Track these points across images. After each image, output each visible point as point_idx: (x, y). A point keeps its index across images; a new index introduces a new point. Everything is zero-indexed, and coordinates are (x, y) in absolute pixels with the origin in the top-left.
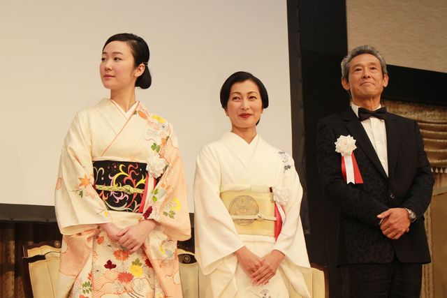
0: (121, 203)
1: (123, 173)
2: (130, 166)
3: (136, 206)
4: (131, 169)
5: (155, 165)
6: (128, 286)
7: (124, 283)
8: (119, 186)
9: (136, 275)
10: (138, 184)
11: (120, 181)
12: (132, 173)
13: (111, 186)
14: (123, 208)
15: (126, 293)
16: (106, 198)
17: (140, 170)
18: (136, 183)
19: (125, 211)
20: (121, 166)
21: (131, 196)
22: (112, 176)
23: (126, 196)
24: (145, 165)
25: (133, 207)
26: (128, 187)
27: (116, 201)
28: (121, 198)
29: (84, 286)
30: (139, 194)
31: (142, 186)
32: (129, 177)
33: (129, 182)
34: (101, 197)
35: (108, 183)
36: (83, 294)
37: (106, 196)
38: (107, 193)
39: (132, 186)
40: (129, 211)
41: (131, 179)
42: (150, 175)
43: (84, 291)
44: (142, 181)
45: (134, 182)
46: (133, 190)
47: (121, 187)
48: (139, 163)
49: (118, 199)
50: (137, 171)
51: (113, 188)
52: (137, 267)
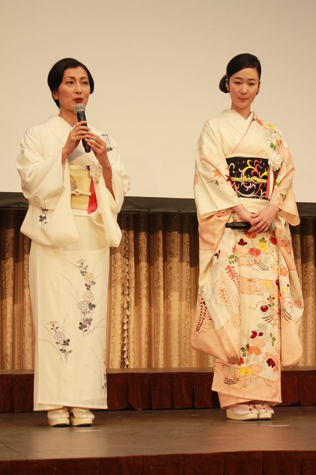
0: (250, 191)
1: (250, 167)
2: (256, 161)
3: (262, 194)
4: (257, 163)
5: (274, 160)
6: (257, 259)
7: (254, 257)
8: (248, 177)
9: (262, 250)
10: (262, 176)
11: (248, 173)
12: (258, 166)
13: (241, 178)
14: (251, 195)
15: (256, 264)
16: (238, 188)
17: (263, 164)
18: (261, 174)
19: (253, 197)
20: (248, 161)
21: (258, 185)
22: (242, 169)
23: (253, 185)
24: (267, 160)
25: (259, 194)
26: (255, 178)
27: (246, 189)
28: (250, 187)
29: (229, 258)
30: (263, 184)
31: (265, 177)
32: (255, 170)
33: (255, 174)
34: (234, 187)
35: (239, 175)
36: (229, 264)
37: (237, 186)
38: (237, 183)
39: (258, 177)
40: (257, 198)
41: (257, 172)
42: (271, 169)
43: (230, 262)
44: (265, 174)
45: (259, 174)
46: (260, 181)
47: (249, 178)
48: (262, 159)
49: (248, 188)
50: (261, 165)
51: (243, 179)
52: (263, 244)
